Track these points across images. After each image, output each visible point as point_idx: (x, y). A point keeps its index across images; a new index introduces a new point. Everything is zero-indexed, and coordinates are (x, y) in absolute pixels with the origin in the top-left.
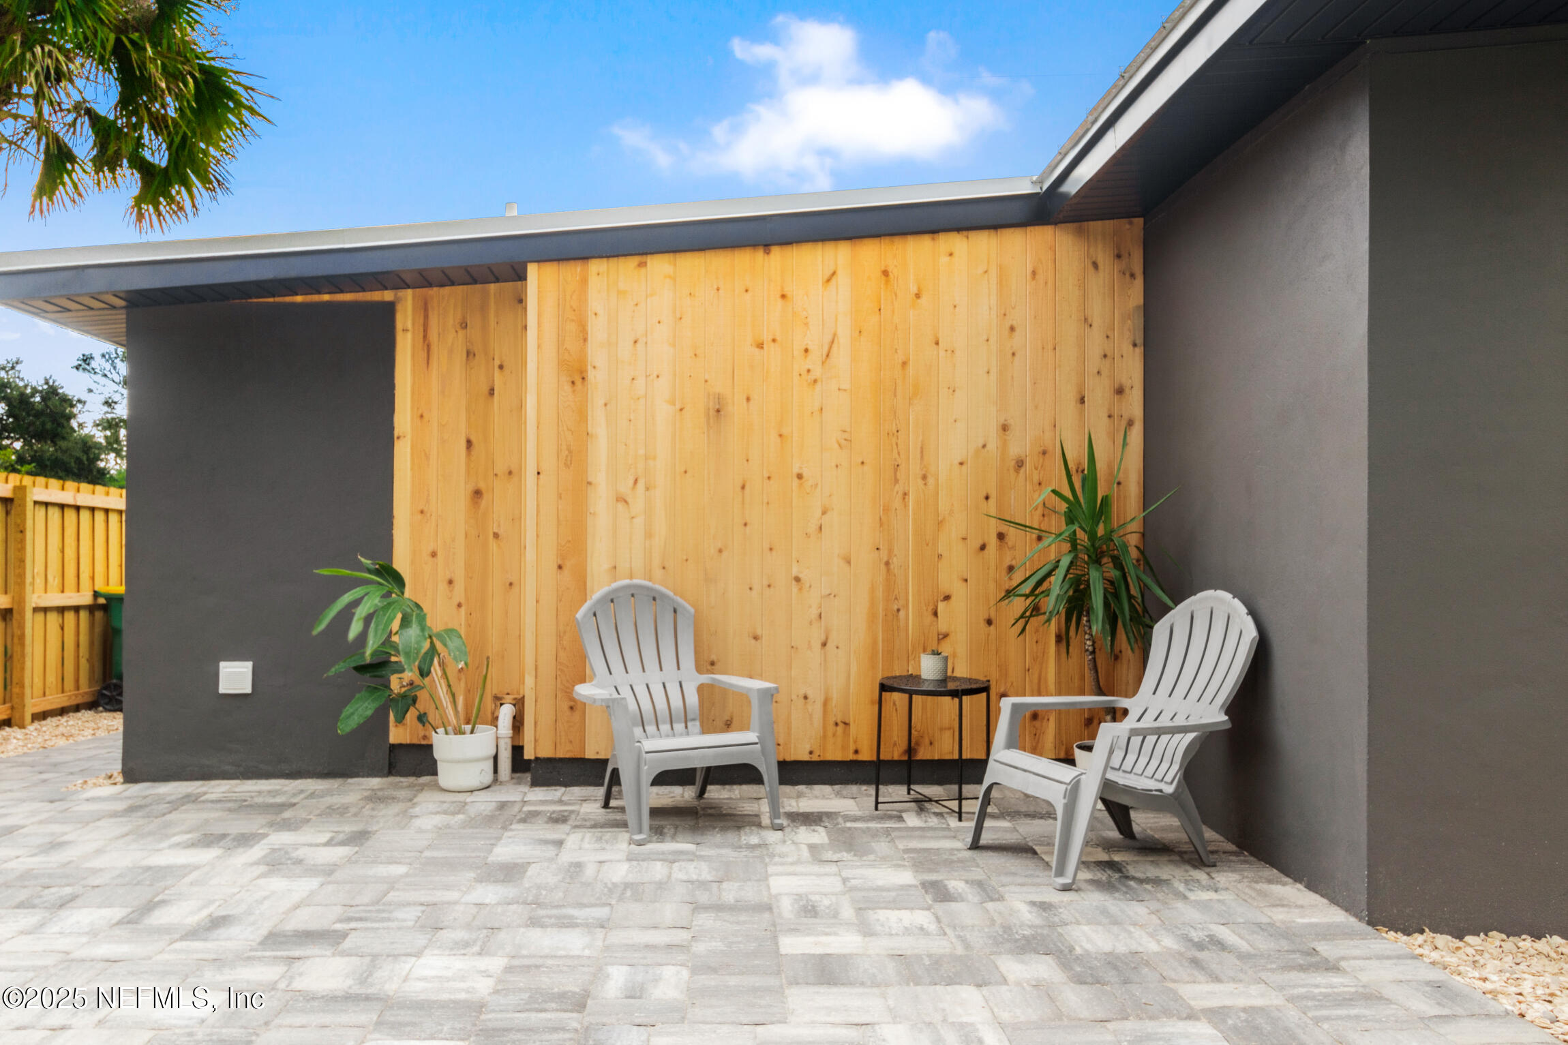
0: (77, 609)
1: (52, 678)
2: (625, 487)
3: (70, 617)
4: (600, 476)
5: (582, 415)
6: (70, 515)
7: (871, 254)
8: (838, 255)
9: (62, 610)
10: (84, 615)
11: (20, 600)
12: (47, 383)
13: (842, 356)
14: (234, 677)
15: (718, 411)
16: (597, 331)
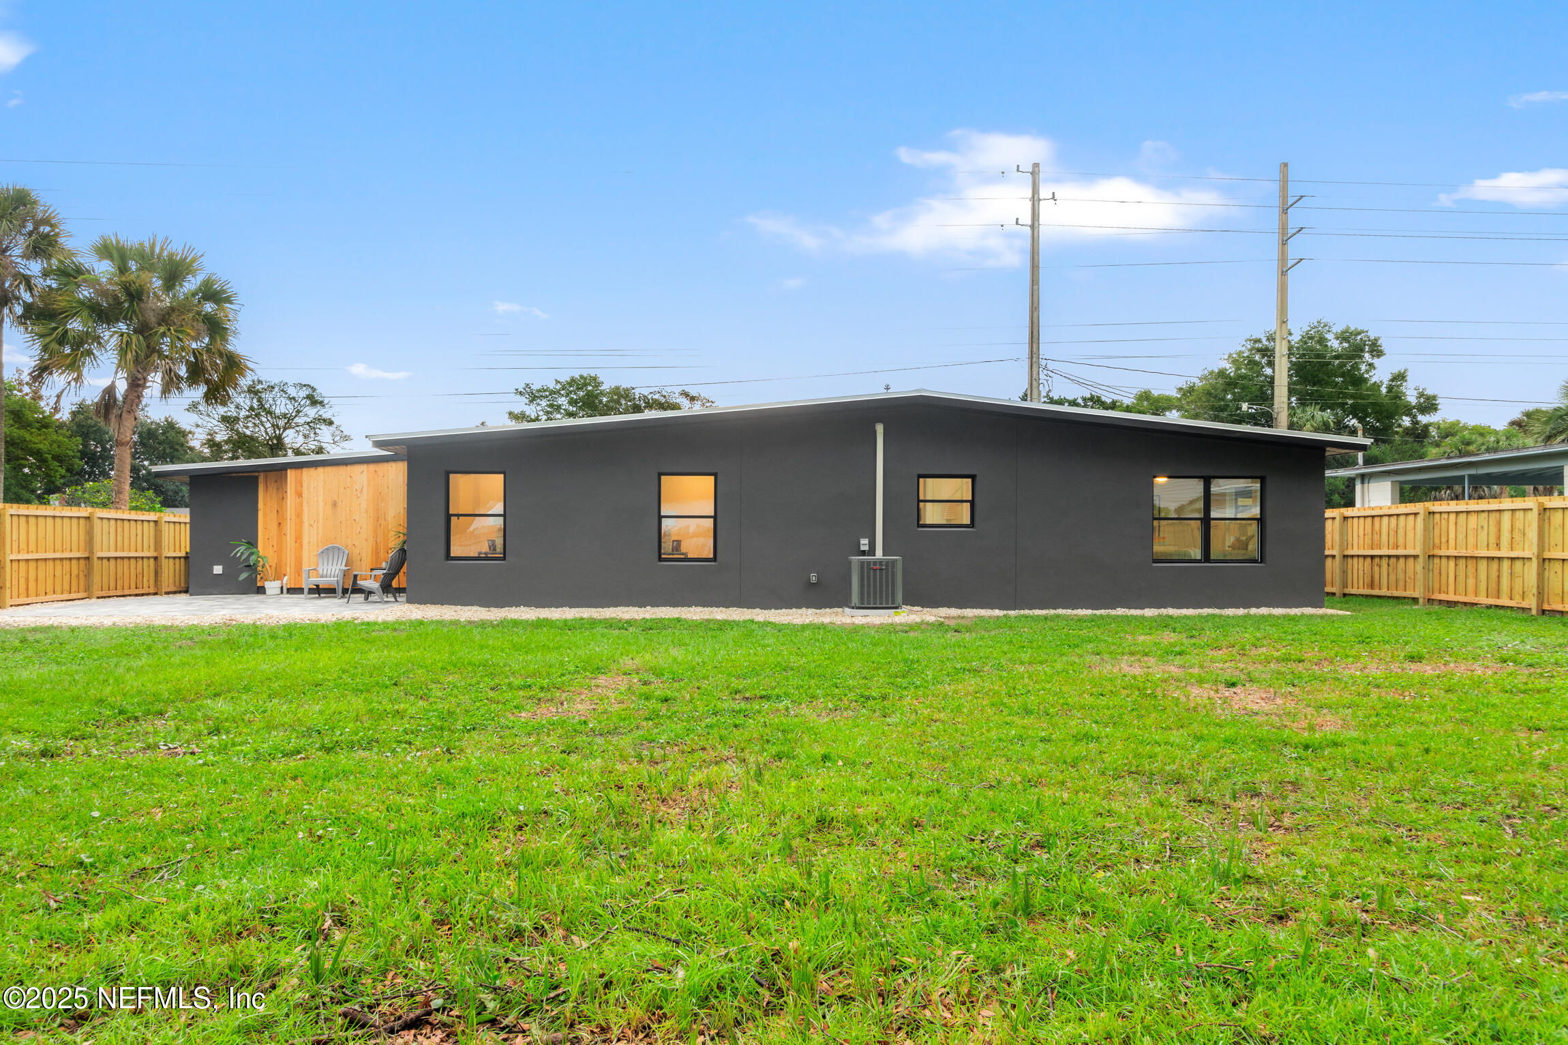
0: (180, 558)
1: (171, 581)
2: (312, 523)
3: (177, 560)
4: (305, 519)
5: (301, 505)
6: (177, 525)
7: (372, 467)
8: (364, 467)
9: (174, 558)
10: (182, 560)
11: (161, 555)
12: (167, 420)
13: (365, 491)
14: (218, 570)
15: (335, 505)
16: (305, 485)
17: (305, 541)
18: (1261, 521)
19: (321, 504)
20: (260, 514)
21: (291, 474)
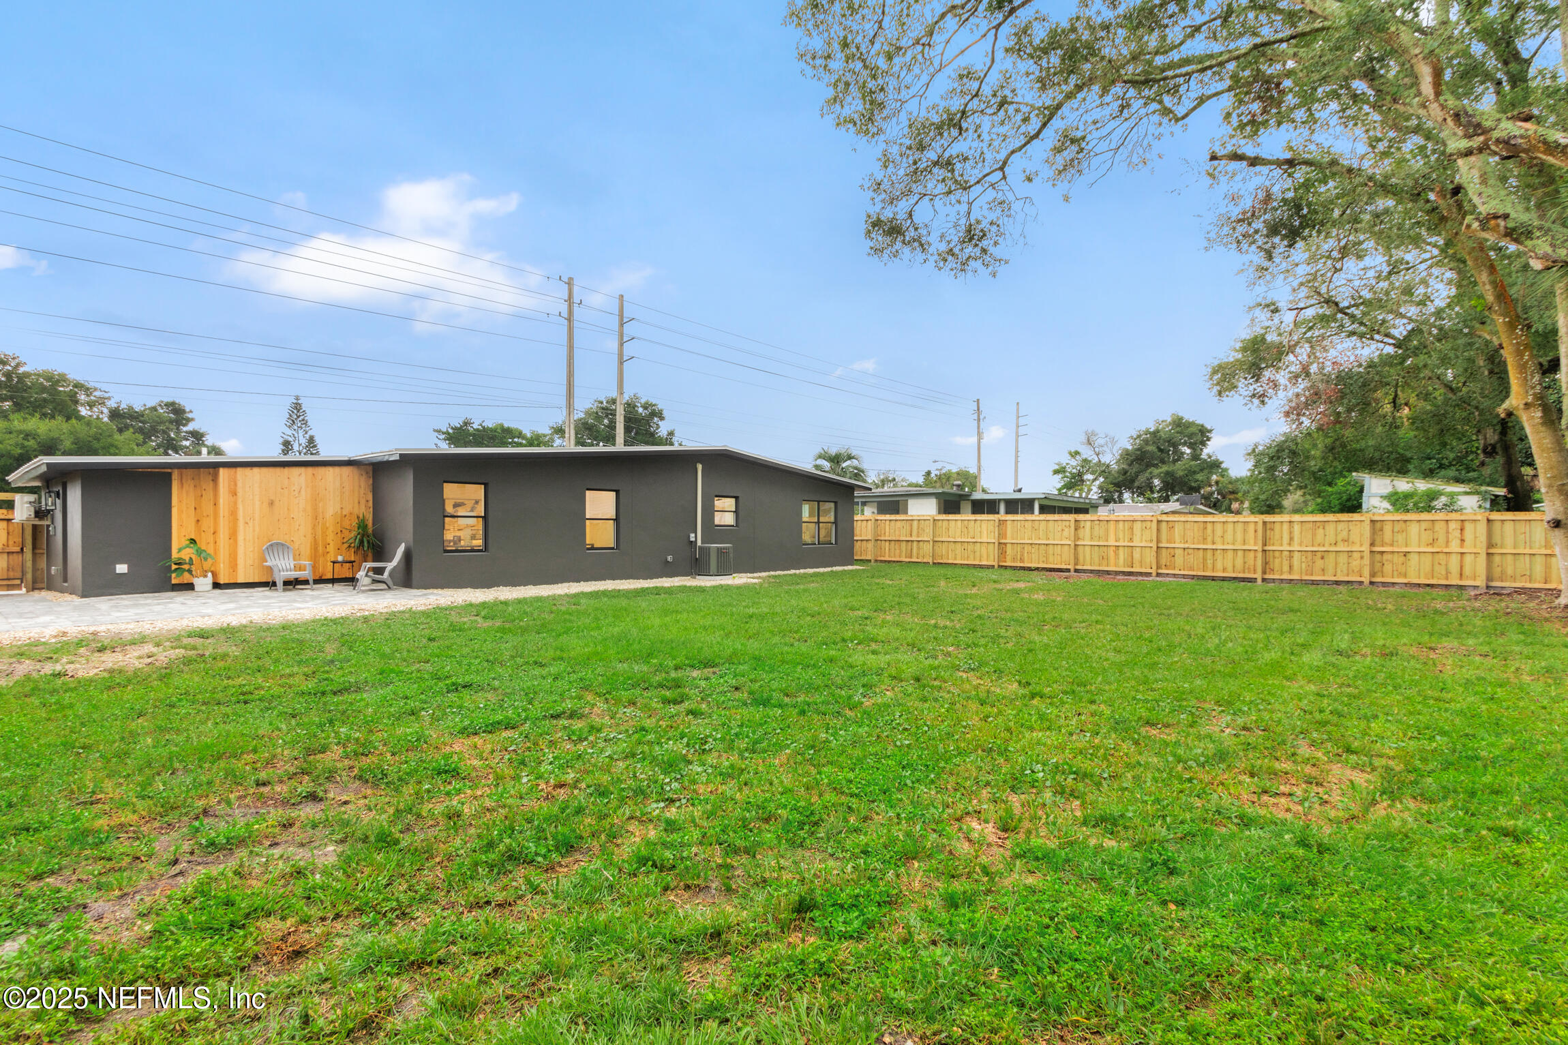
2: (248, 520)
4: (241, 518)
5: (235, 503)
7: (310, 470)
8: (302, 470)
13: (303, 492)
14: (122, 568)
15: (272, 503)
16: (240, 484)
17: (240, 538)
18: (835, 523)
19: (257, 503)
20: (174, 511)
21: (223, 472)
